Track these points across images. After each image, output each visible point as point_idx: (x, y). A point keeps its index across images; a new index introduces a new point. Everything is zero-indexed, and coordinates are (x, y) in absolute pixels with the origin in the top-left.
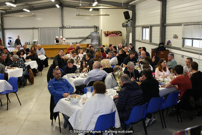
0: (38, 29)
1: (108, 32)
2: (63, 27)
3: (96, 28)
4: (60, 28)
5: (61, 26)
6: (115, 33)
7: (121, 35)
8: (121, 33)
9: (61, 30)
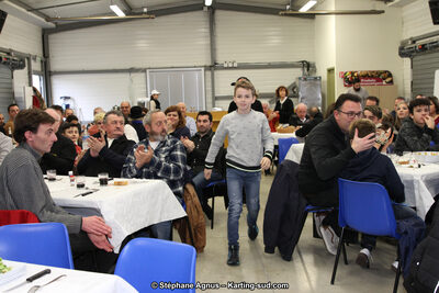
0: (144, 71)
1: (352, 73)
2: (213, 67)
3: (308, 66)
4: (207, 68)
5: (209, 64)
6: (372, 77)
7: (391, 82)
8: (390, 75)
9: (209, 73)
